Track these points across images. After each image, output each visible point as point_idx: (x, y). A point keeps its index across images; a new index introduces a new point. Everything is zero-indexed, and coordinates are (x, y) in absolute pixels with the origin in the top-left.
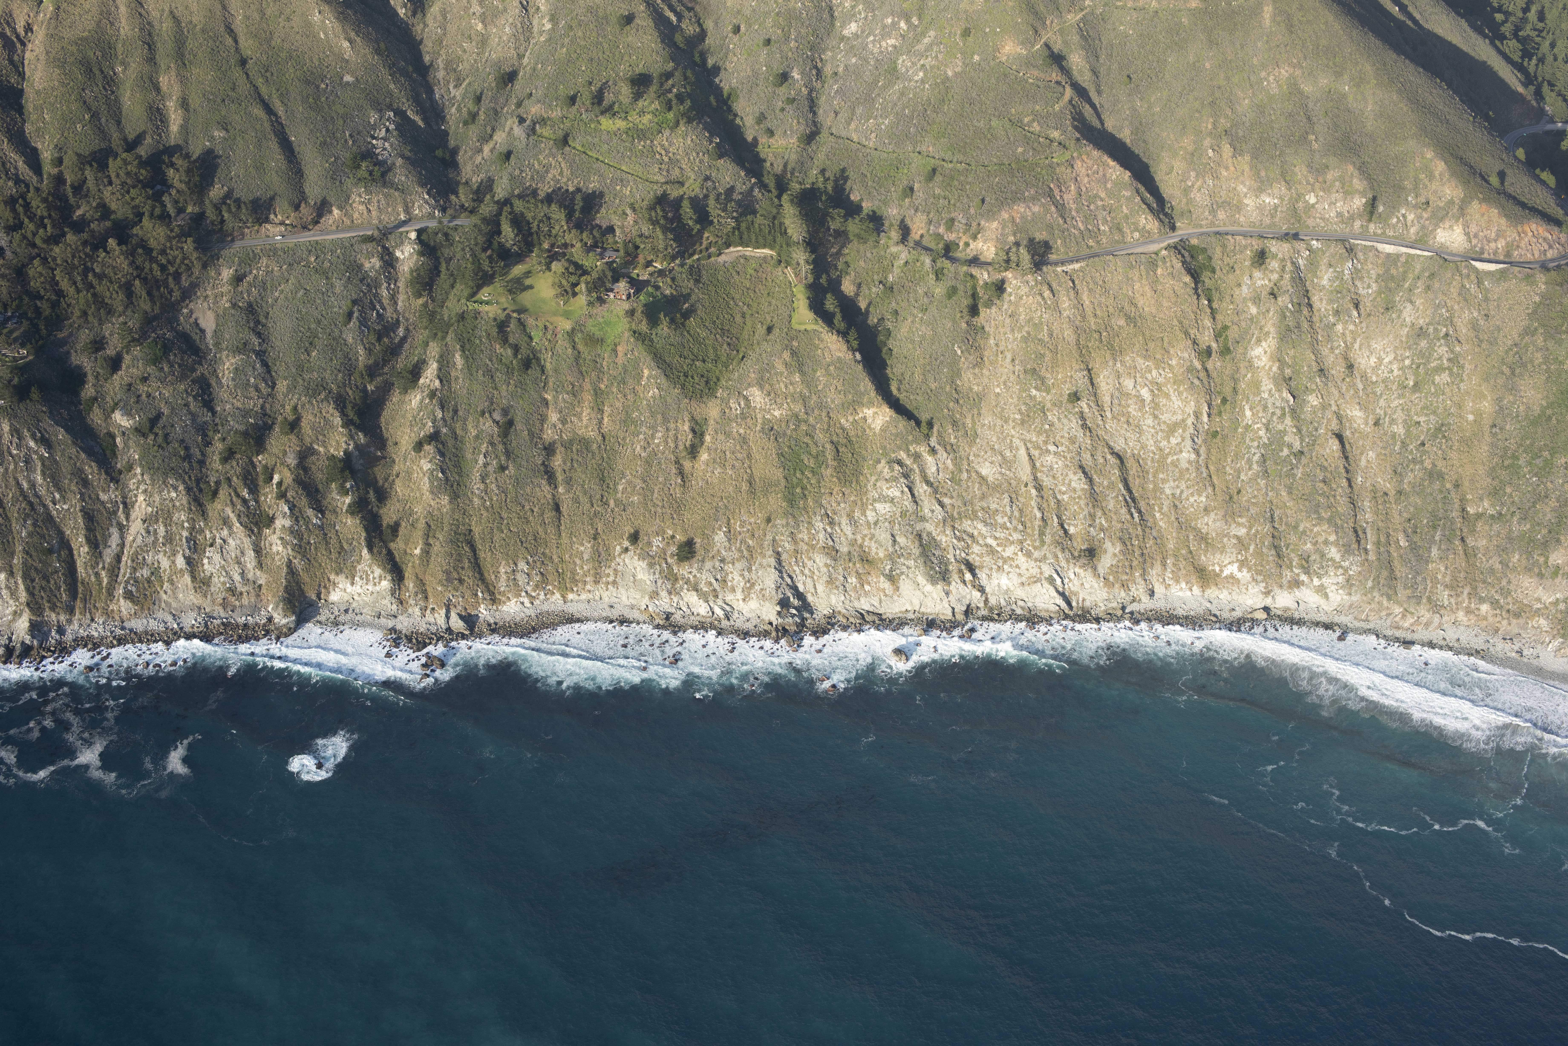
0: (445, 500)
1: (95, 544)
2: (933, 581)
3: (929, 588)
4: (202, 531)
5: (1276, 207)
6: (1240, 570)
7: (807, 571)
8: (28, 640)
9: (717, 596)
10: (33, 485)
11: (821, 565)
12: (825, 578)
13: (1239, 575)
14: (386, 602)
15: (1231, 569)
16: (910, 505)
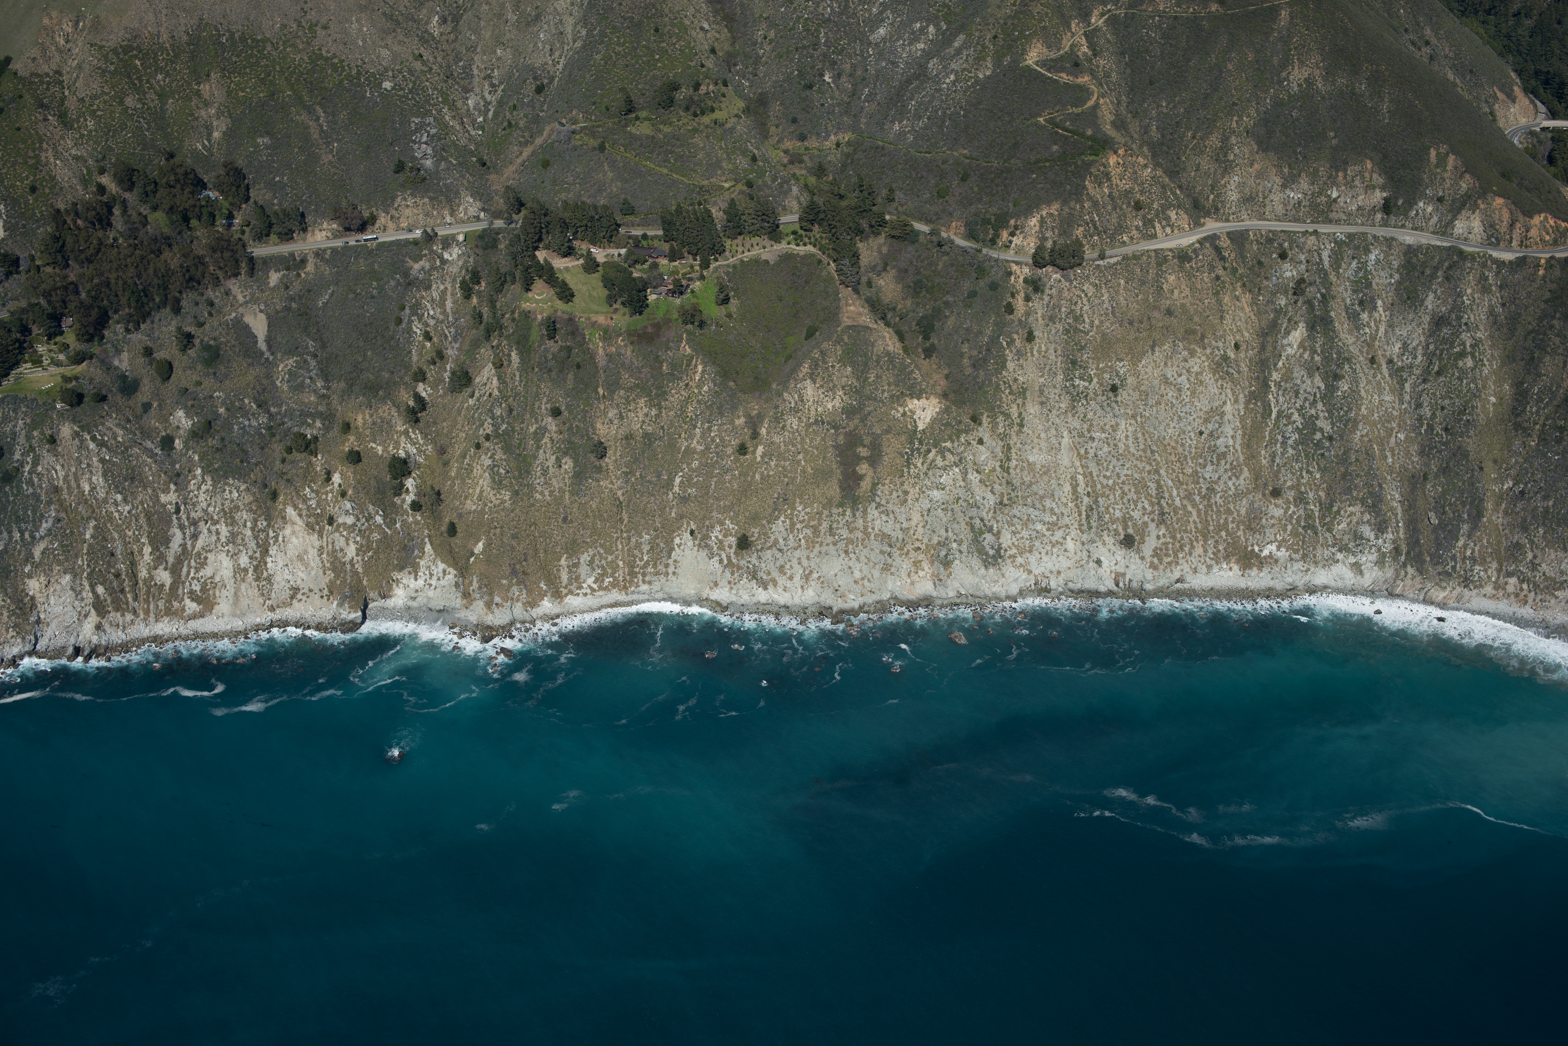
0: (506, 495)
1: (158, 545)
2: (986, 565)
3: (983, 571)
4: (265, 531)
5: (1299, 203)
6: (1279, 548)
7: (863, 559)
8: (94, 640)
9: (775, 585)
10: (94, 488)
11: (877, 551)
13: (1277, 554)
14: (451, 596)
15: (1270, 549)
16: (961, 493)
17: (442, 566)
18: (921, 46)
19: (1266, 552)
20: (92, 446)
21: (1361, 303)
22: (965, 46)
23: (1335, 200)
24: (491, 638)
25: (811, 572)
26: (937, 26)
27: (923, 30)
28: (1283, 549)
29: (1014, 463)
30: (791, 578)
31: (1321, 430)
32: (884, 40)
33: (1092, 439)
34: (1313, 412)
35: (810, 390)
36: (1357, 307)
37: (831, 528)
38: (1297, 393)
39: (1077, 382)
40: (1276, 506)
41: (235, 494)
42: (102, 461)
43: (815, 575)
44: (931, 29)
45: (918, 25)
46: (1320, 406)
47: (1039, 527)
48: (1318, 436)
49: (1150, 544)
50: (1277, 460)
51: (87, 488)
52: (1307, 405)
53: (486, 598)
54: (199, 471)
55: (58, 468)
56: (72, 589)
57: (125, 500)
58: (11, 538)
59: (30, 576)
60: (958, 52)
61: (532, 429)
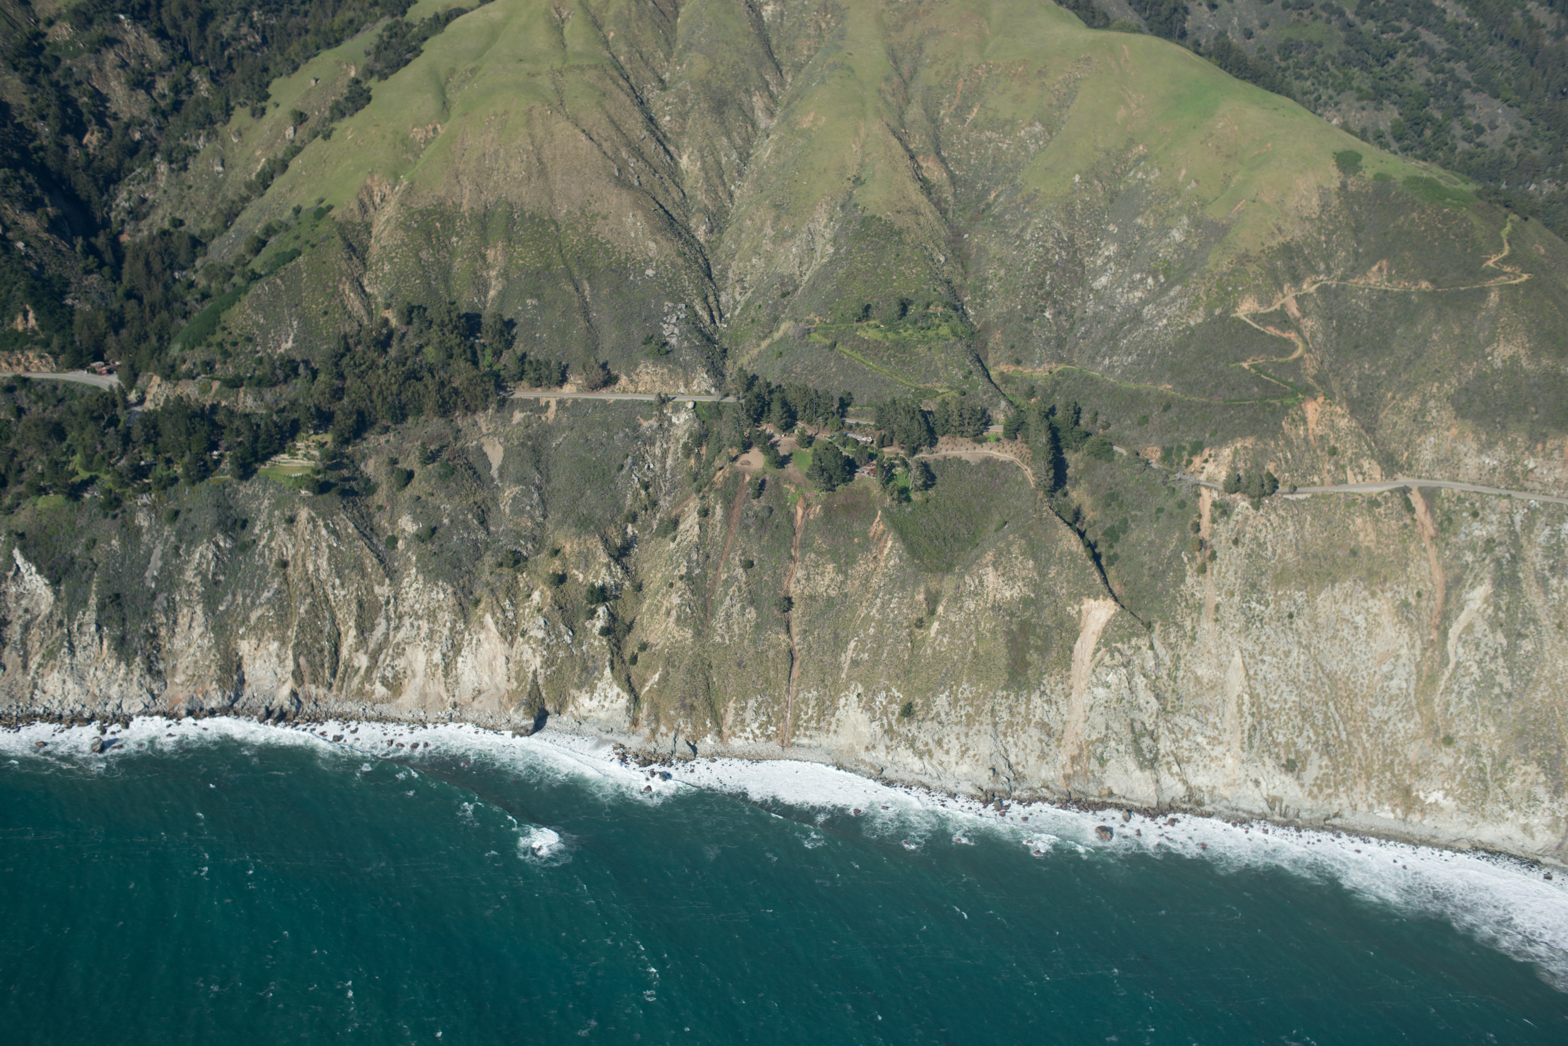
0: (689, 633)
1: (364, 630)
2: (1142, 767)
3: (1138, 773)
4: (461, 633)
5: (1494, 469)
6: (1445, 796)
7: (1020, 744)
8: (287, 705)
9: (931, 756)
10: (317, 570)
11: (1035, 739)
12: (1038, 753)
13: (1443, 803)
14: (620, 719)
15: (1436, 796)
16: (1125, 693)
17: (617, 689)
18: (1138, 294)
19: (1431, 799)
20: (324, 532)
21: (1552, 568)
22: (1181, 295)
23: (1532, 471)
24: (651, 763)
25: (968, 749)
26: (1155, 278)
27: (1142, 280)
28: (1450, 798)
29: (1181, 674)
30: (947, 752)
31: (1501, 685)
32: (1105, 288)
33: (1263, 661)
34: (1493, 666)
35: (991, 577)
36: (1547, 573)
37: (993, 710)
38: (1477, 646)
39: (1254, 604)
40: (1447, 754)
41: (441, 596)
42: (330, 547)
43: (971, 753)
44: (1150, 281)
45: (1138, 276)
46: (1500, 661)
47: (1200, 739)
48: (1497, 690)
49: (1312, 772)
50: (1451, 709)
51: (311, 568)
52: (1487, 658)
53: (653, 725)
54: (414, 570)
55: (290, 546)
56: (278, 656)
57: (342, 585)
58: (234, 599)
59: (242, 638)
60: (1173, 300)
61: (724, 577)
